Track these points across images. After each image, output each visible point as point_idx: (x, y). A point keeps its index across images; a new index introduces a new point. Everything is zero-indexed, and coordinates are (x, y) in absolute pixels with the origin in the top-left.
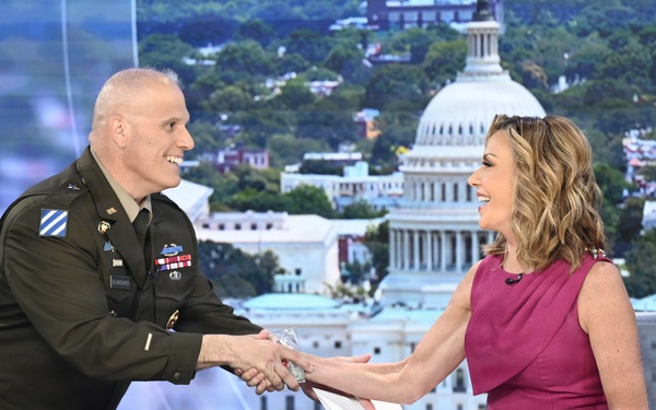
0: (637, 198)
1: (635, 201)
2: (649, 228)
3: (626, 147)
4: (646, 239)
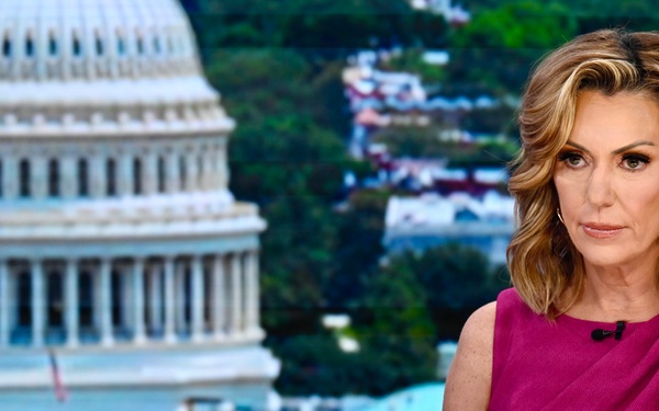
0: (372, 191)
1: (368, 197)
2: (397, 251)
3: (350, 86)
4: (393, 274)
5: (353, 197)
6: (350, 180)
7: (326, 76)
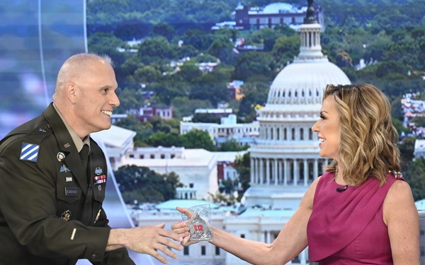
0: (410, 137)
2: (418, 156)
3: (403, 104)
4: (417, 164)
5: (404, 139)
6: (403, 134)
7: (396, 101)
